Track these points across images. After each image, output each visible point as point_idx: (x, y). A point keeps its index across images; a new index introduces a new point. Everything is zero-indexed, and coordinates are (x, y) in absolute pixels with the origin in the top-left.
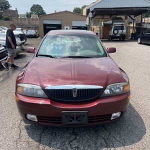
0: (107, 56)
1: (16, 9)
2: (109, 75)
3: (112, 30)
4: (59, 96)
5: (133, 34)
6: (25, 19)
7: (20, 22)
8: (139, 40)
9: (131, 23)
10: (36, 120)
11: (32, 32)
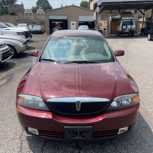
0: (114, 61)
1: (22, 3)
2: (116, 82)
3: (121, 26)
4: (62, 109)
5: (143, 30)
6: (30, 14)
7: (25, 17)
8: (149, 36)
9: (141, 17)
10: (38, 134)
11: (38, 28)
